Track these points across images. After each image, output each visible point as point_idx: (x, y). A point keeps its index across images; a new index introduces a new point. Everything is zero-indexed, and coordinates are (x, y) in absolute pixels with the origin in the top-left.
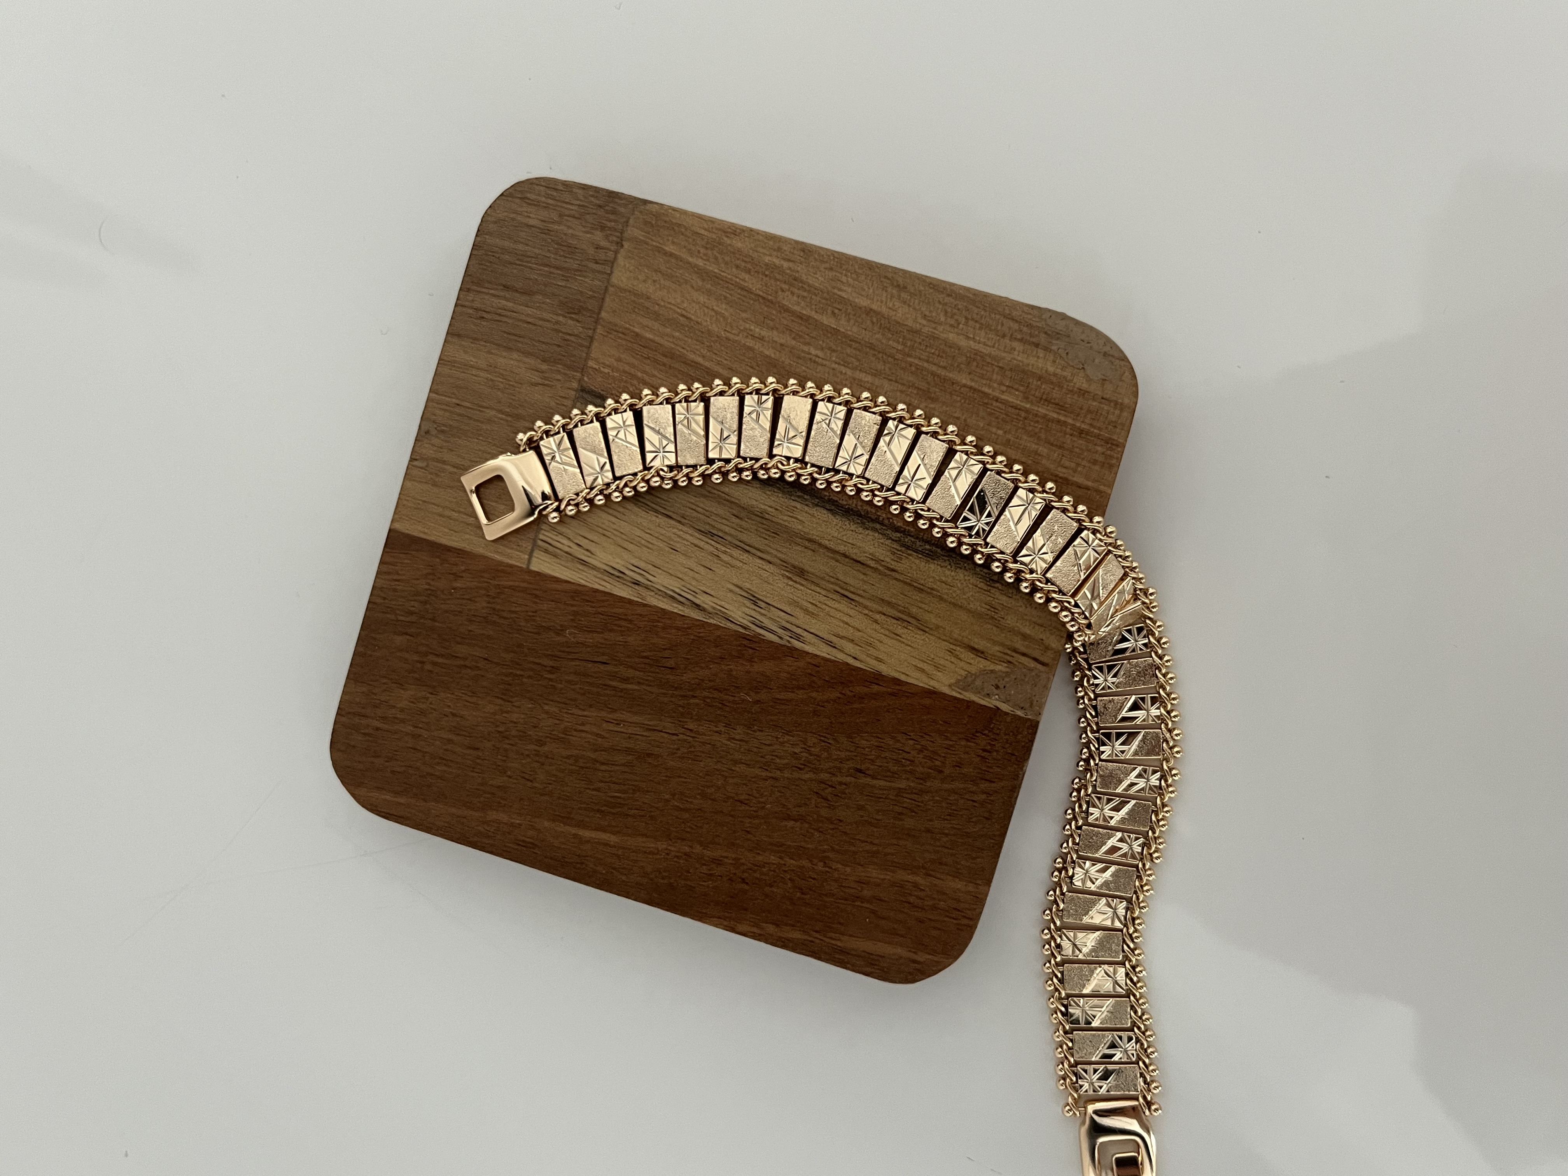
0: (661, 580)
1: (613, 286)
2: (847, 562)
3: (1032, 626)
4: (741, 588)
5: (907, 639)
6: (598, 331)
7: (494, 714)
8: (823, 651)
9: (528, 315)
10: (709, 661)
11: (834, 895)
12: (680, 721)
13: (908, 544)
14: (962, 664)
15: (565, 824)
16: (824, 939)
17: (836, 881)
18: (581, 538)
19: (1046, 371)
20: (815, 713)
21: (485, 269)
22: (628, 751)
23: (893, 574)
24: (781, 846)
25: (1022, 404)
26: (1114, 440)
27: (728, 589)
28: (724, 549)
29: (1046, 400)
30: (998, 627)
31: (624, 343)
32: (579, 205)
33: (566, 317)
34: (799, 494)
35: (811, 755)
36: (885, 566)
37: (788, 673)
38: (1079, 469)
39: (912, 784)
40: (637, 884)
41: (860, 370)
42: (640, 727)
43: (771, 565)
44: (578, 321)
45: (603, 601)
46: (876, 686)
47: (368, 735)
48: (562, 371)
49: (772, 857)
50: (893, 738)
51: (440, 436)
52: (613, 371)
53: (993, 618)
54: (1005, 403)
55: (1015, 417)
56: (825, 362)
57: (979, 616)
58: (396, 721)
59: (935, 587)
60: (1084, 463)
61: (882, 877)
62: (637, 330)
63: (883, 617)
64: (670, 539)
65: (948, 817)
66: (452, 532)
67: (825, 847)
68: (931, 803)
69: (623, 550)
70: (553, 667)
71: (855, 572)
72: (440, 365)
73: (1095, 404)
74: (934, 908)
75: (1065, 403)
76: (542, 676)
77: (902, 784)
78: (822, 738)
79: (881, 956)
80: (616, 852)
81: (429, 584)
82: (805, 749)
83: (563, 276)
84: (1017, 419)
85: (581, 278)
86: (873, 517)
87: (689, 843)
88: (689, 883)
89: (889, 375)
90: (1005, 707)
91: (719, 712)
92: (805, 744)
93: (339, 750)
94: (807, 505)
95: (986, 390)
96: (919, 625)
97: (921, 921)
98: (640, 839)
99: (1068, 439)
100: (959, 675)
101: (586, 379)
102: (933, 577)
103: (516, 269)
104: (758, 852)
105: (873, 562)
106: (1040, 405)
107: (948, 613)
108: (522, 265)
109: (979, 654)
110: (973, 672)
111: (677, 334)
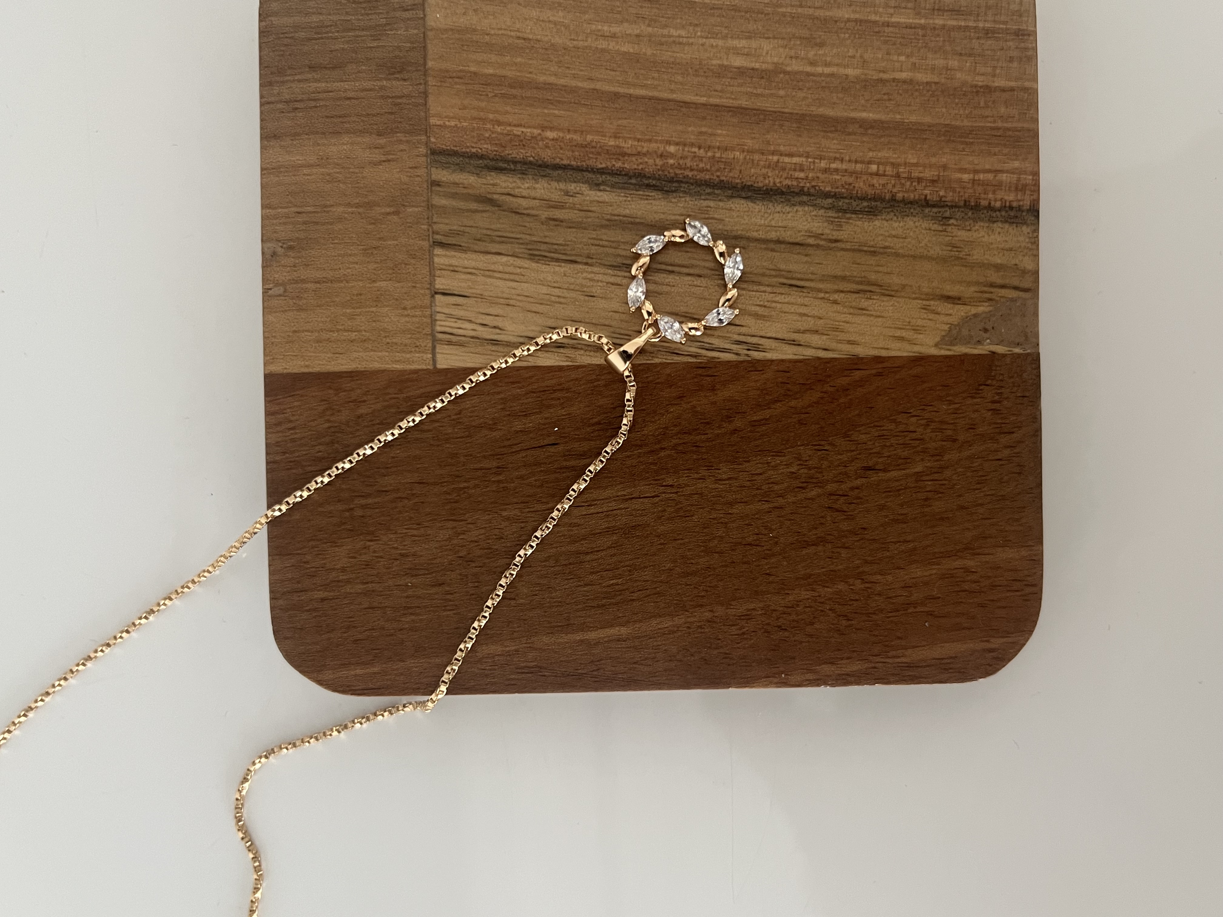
1: (431, 30)
2: (784, 248)
3: (1001, 254)
5: (875, 310)
6: (430, 83)
7: (450, 539)
8: (788, 353)
9: (346, 91)
10: (667, 405)
11: (881, 611)
12: (656, 480)
13: (844, 208)
14: (942, 318)
15: (567, 634)
16: (887, 660)
17: (880, 594)
18: (484, 317)
20: (800, 422)
21: (282, 55)
22: (610, 531)
23: (838, 245)
24: (809, 578)
25: (917, 21)
26: (1024, 30)
29: (938, 10)
30: (966, 266)
31: (464, 87)
33: (389, 79)
34: (708, 190)
35: (810, 469)
36: (825, 240)
37: (758, 389)
38: (998, 71)
39: (928, 464)
40: (665, 670)
41: (732, 37)
42: (615, 500)
43: (702, 279)
44: (405, 80)
45: (531, 377)
46: (858, 372)
47: (315, 610)
48: (404, 139)
49: (805, 593)
50: (894, 421)
51: (288, 254)
52: (461, 122)
53: (958, 258)
54: (897, 25)
55: (913, 37)
56: (691, 40)
57: (942, 260)
58: (341, 584)
59: (887, 244)
60: (1000, 64)
61: (927, 573)
62: (473, 69)
63: (842, 295)
64: (582, 286)
65: (978, 486)
66: (337, 355)
67: (857, 562)
68: (954, 477)
69: (534, 314)
70: (498, 467)
71: (796, 256)
72: (264, 176)
74: (993, 586)
75: (961, 6)
76: (489, 481)
77: (919, 469)
78: (816, 447)
79: (951, 658)
80: (632, 645)
81: (328, 421)
82: (802, 465)
83: (371, 36)
84: (915, 38)
85: (393, 32)
86: (796, 190)
87: (709, 608)
88: (721, 650)
89: (764, 34)
90: (1000, 349)
91: (695, 457)
92: (800, 460)
93: (286, 638)
94: (720, 200)
95: (873, 18)
96: (883, 291)
97: (982, 606)
98: (654, 622)
99: (975, 43)
100: (942, 330)
101: (433, 140)
102: (882, 235)
103: (317, 44)
104: (786, 592)
105: (813, 239)
106: (935, 17)
107: (910, 268)
108: (322, 38)
109: (956, 301)
110: (956, 323)
111: (519, 60)
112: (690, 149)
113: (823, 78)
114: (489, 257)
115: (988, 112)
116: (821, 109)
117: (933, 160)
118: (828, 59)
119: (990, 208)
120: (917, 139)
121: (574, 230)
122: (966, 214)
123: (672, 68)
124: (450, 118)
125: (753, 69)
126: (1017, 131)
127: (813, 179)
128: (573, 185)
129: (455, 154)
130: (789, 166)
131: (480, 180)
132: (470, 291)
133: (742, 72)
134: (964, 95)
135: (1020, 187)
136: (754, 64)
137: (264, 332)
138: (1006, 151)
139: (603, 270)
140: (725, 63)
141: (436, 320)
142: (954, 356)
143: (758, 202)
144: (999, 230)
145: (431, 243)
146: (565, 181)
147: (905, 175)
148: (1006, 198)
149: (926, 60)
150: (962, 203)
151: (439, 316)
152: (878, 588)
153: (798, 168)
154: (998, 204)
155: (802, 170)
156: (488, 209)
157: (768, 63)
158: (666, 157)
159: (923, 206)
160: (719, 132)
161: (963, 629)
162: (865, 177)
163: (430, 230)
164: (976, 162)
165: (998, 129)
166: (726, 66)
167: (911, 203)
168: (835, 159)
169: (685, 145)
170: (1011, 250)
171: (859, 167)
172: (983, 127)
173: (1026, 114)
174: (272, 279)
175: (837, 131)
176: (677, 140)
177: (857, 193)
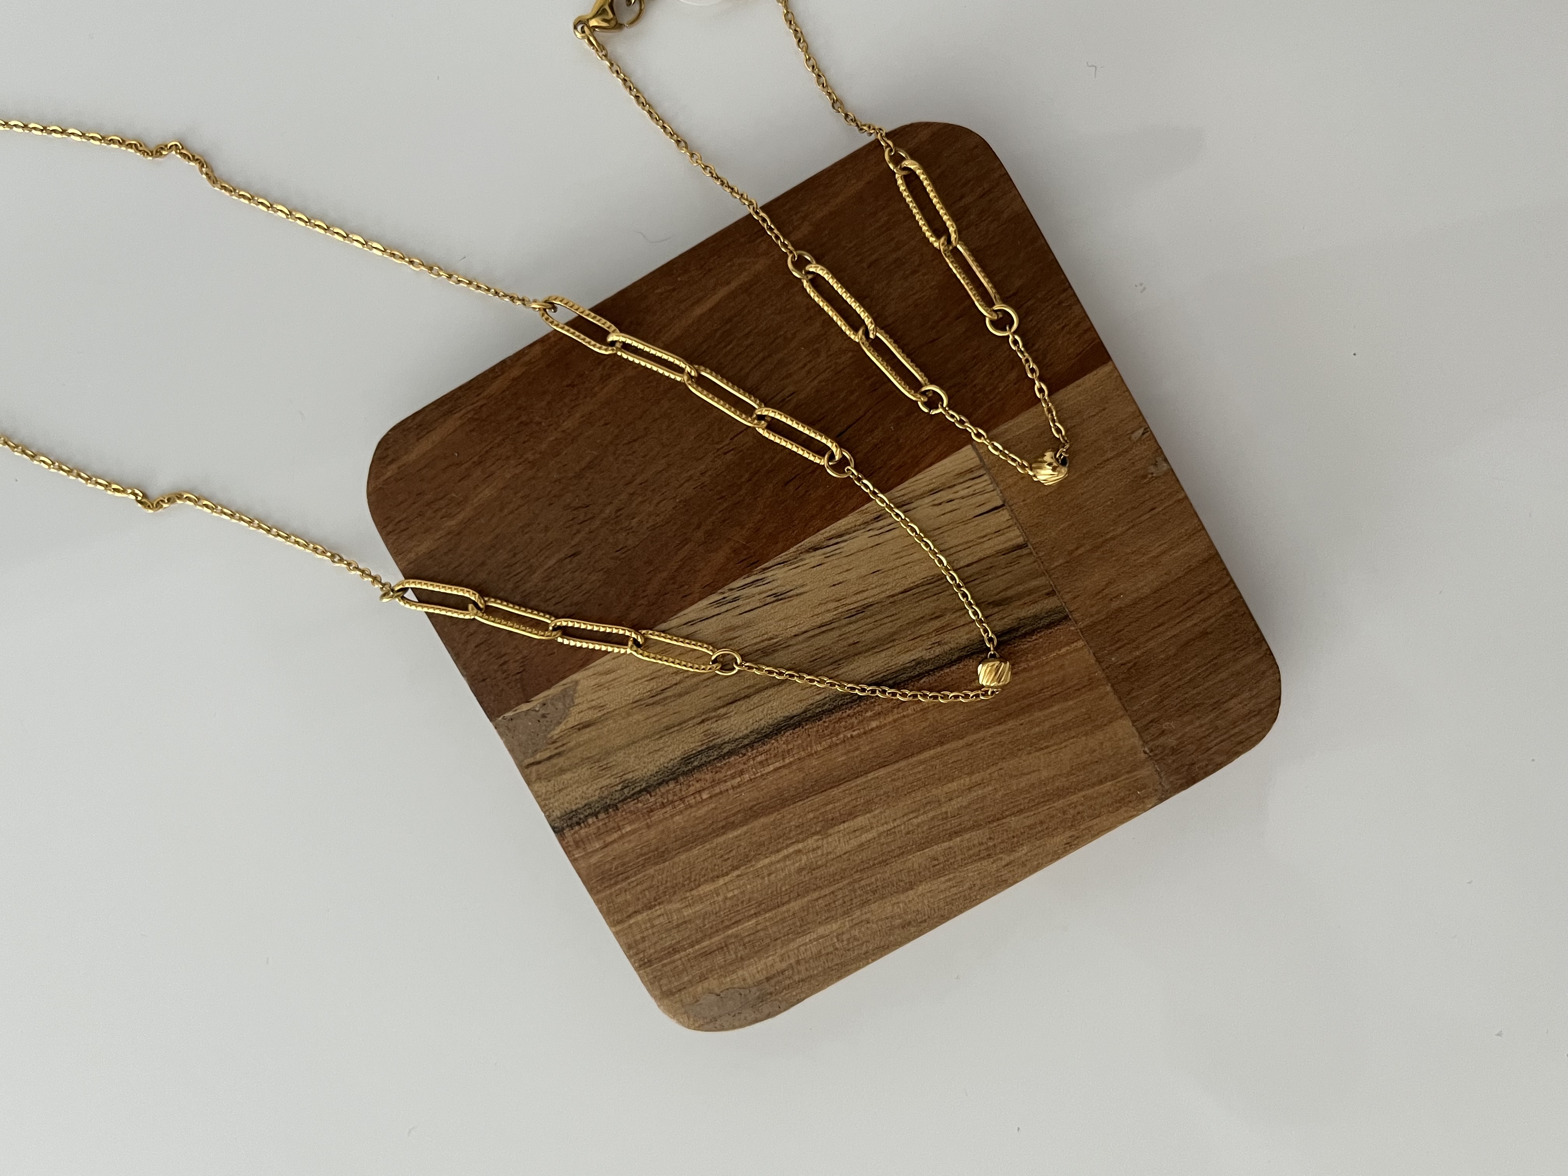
0: (862, 539)
1: (1122, 717)
3: (566, 783)
4: (797, 595)
6: (1100, 672)
8: (691, 612)
9: (1167, 630)
10: (765, 518)
11: (499, 445)
12: (741, 451)
13: (711, 751)
14: (584, 706)
15: (744, 283)
16: (471, 407)
17: (508, 458)
18: (953, 508)
19: (743, 968)
20: (650, 562)
21: (1235, 631)
23: (700, 719)
24: (573, 440)
25: (734, 930)
26: (647, 967)
27: (806, 585)
28: (840, 610)
29: (722, 948)
30: (588, 758)
31: (1071, 683)
32: (1210, 749)
33: (1135, 658)
34: (825, 707)
35: (621, 529)
36: (712, 718)
37: (699, 571)
38: (648, 925)
39: (528, 585)
41: (875, 838)
43: (793, 634)
44: (1122, 664)
48: (1096, 616)
50: (577, 604)
51: (1143, 471)
52: (1057, 654)
53: (598, 761)
54: (748, 918)
55: (731, 916)
56: (905, 819)
57: (610, 752)
59: (662, 741)
60: (650, 931)
61: (480, 496)
62: (1070, 703)
63: (674, 682)
64: (887, 577)
67: (540, 474)
70: (876, 390)
73: (686, 979)
74: (420, 514)
75: (706, 960)
77: (536, 577)
78: (626, 549)
79: (421, 438)
80: (685, 303)
82: (629, 529)
83: (1169, 686)
84: (727, 916)
85: (1153, 698)
86: (756, 745)
89: (850, 855)
90: (525, 707)
91: (719, 488)
92: (633, 532)
94: (812, 704)
95: (770, 914)
96: (643, 702)
97: (421, 494)
99: (678, 937)
100: (579, 697)
101: (1072, 628)
102: (669, 746)
103: (1212, 655)
104: (584, 418)
105: (722, 713)
106: (722, 941)
107: (632, 732)
108: (1209, 662)
109: (581, 726)
110: (571, 709)
111: (1037, 729)
112: (858, 731)
113: (784, 845)
114: (975, 559)
115: (639, 888)
116: (772, 819)
117: (661, 828)
118: (788, 863)
119: (596, 814)
120: (683, 838)
121: (917, 618)
122: (611, 799)
123: (909, 789)
124: (1068, 653)
125: (844, 822)
126: (607, 887)
127: (748, 760)
128: (937, 653)
129: (1048, 626)
130: (773, 760)
131: (1016, 616)
132: (977, 522)
133: (852, 815)
134: (665, 892)
135: (580, 843)
136: (846, 826)
137: (1130, 395)
138: (607, 866)
139: (876, 598)
140: (868, 815)
141: (991, 483)
142: (557, 683)
143: (782, 718)
144: (578, 801)
145: (1029, 544)
146: (946, 653)
147: (677, 803)
148: (587, 830)
149: (711, 904)
150: (619, 805)
151: (991, 487)
152: (512, 462)
153: (765, 763)
154: (590, 821)
155: (761, 763)
156: (997, 597)
157: (834, 834)
158: (875, 715)
159: (649, 787)
160: (843, 758)
161: (425, 467)
162: (708, 784)
163: (1034, 554)
164: (626, 845)
165: (624, 880)
166: (867, 813)
167: (660, 784)
168: (739, 786)
169: (865, 733)
170: (560, 791)
171: (717, 790)
172: (636, 874)
173: (608, 904)
174: (1147, 443)
175: (750, 809)
176: (874, 733)
177: (707, 769)
